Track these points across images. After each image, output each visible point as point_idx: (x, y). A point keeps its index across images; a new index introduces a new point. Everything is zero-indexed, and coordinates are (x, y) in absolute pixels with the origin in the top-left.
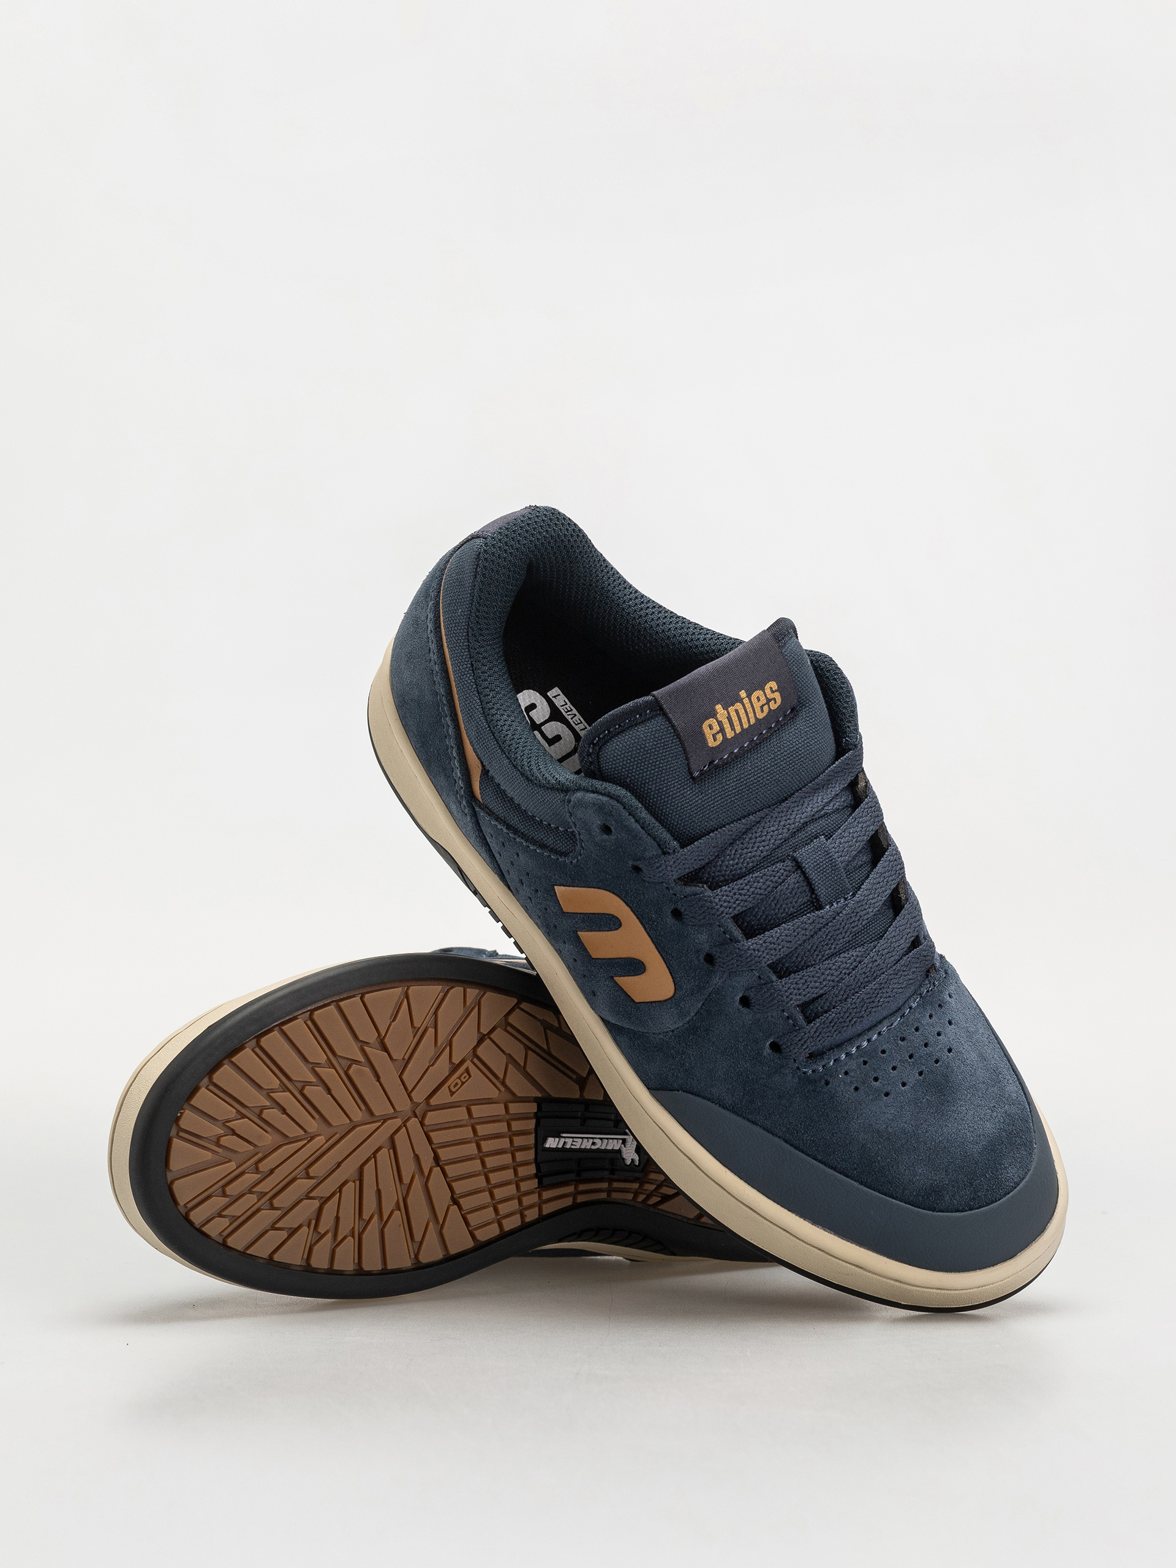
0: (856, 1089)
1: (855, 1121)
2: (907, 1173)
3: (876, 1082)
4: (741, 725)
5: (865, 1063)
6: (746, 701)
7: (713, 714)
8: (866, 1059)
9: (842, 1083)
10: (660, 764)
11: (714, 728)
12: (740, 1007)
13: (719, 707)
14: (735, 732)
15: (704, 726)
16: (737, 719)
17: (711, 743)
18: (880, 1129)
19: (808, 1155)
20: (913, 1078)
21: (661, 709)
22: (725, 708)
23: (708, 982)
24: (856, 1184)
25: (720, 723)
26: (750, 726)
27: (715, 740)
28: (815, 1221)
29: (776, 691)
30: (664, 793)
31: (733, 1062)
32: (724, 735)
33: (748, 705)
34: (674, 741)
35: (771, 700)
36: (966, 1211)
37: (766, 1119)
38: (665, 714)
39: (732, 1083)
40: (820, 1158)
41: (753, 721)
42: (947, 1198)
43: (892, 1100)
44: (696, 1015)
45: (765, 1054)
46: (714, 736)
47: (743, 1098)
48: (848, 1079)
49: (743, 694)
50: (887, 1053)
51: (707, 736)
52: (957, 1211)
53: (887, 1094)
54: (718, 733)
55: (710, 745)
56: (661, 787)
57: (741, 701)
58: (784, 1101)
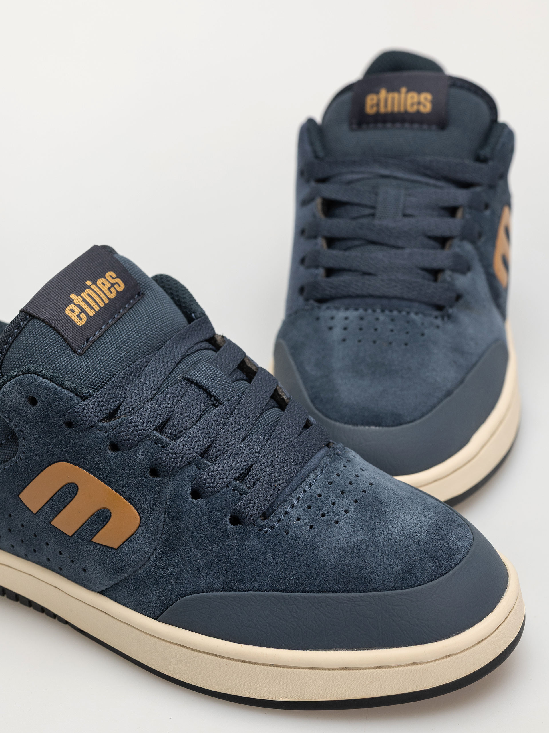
0: (311, 527)
1: (321, 549)
2: (379, 568)
3: (324, 517)
4: (98, 304)
5: (309, 507)
6: (93, 287)
7: (71, 302)
8: (309, 504)
9: (298, 527)
10: (45, 350)
11: (76, 310)
12: (194, 500)
13: (73, 296)
14: (95, 310)
15: (66, 312)
16: (91, 300)
17: (79, 323)
18: (343, 547)
19: (298, 592)
20: (351, 506)
21: (30, 315)
22: (78, 294)
23: (161, 492)
24: (345, 594)
25: (79, 306)
26: (105, 304)
27: (81, 319)
28: (327, 647)
29: (115, 278)
30: (58, 368)
31: (208, 549)
32: (86, 313)
33: (96, 289)
34: (49, 330)
35: (115, 284)
36: (438, 577)
37: (253, 582)
38: (34, 317)
39: (214, 568)
40: (307, 589)
41: (107, 301)
42: (419, 574)
43: (343, 524)
44: (164, 527)
45: (229, 529)
46: (78, 316)
47: (228, 575)
48: (302, 522)
49: (89, 283)
50: (323, 495)
51: (73, 318)
52: (432, 580)
53: (337, 522)
54: (80, 313)
55: (78, 324)
56: (54, 365)
57: (89, 287)
58: (261, 561)
